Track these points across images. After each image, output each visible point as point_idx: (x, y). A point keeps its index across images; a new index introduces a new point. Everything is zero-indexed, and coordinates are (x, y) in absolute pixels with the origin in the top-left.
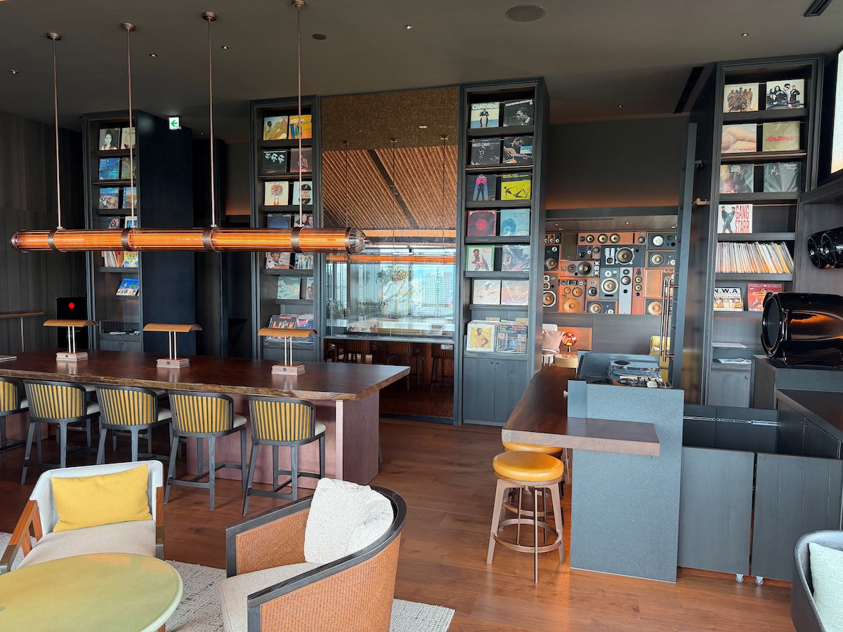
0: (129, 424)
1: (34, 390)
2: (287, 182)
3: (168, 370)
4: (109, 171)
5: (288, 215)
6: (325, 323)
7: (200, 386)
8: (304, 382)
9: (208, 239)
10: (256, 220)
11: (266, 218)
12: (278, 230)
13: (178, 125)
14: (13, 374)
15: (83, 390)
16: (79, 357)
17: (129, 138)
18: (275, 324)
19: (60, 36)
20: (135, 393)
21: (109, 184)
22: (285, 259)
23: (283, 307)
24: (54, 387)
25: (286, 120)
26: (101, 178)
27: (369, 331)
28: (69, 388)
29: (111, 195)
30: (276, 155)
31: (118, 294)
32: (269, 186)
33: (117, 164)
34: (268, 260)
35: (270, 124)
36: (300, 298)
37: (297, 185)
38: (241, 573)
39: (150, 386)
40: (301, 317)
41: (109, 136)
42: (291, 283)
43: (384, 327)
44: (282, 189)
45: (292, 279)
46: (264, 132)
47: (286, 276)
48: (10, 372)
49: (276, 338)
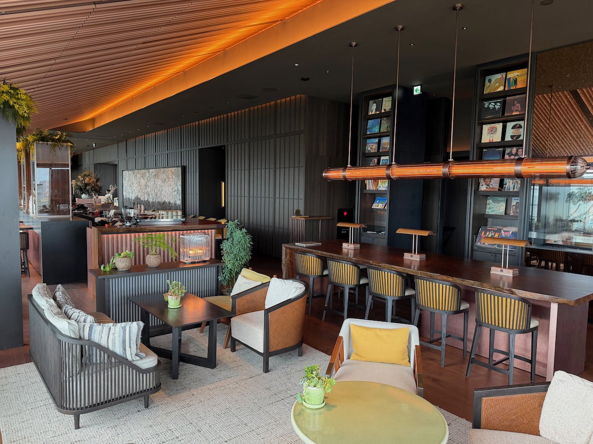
0: (387, 294)
1: (332, 264)
2: (502, 124)
3: (411, 261)
4: (373, 127)
5: (500, 149)
6: (527, 234)
7: (437, 276)
8: (519, 282)
9: (446, 170)
10: (473, 155)
11: (482, 153)
12: (492, 162)
13: (420, 91)
14: (321, 254)
15: (359, 268)
16: (356, 246)
17: (387, 104)
18: (483, 233)
19: (357, 44)
20: (392, 274)
21: (373, 136)
22: (495, 183)
23: (490, 220)
24: (343, 264)
25: (504, 76)
26: (368, 133)
27: (561, 243)
28: (351, 266)
29: (373, 143)
30: (494, 104)
31: (372, 207)
32: (486, 128)
33: (378, 123)
34: (481, 184)
35: (490, 81)
36: (505, 214)
37: (510, 125)
38: (484, 428)
39: (402, 271)
40: (505, 229)
41: (375, 105)
42: (498, 202)
43: (578, 241)
44: (496, 130)
45: (499, 198)
46: (485, 87)
47: (495, 196)
48: (320, 252)
49: (484, 244)
